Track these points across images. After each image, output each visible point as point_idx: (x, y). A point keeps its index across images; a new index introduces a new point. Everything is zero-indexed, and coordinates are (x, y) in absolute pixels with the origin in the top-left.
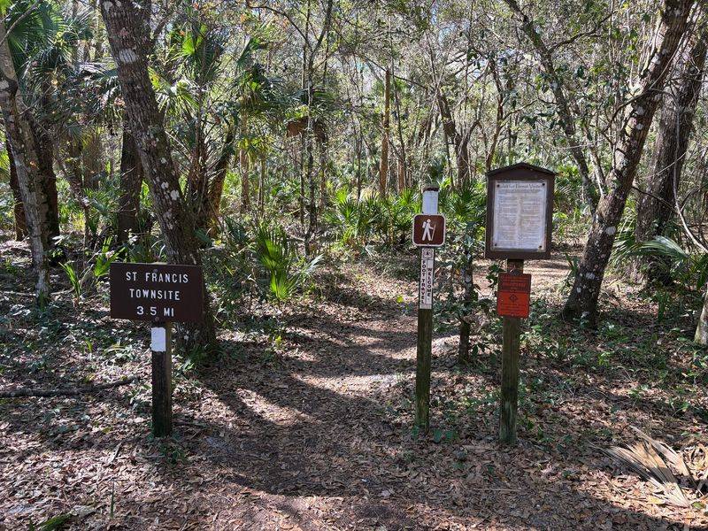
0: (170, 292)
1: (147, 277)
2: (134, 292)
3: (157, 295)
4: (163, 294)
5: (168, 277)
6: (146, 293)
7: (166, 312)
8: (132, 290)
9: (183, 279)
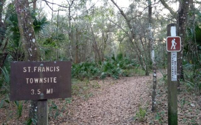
0: (51, 78)
1: (35, 70)
2: (29, 80)
3: (43, 81)
4: (47, 80)
5: (48, 69)
6: (36, 80)
7: (48, 92)
8: (27, 79)
9: (56, 69)
